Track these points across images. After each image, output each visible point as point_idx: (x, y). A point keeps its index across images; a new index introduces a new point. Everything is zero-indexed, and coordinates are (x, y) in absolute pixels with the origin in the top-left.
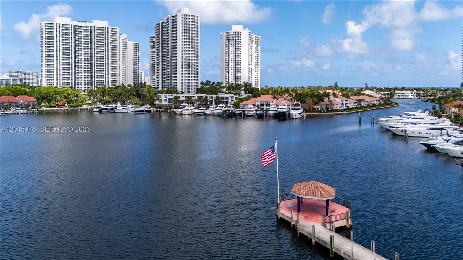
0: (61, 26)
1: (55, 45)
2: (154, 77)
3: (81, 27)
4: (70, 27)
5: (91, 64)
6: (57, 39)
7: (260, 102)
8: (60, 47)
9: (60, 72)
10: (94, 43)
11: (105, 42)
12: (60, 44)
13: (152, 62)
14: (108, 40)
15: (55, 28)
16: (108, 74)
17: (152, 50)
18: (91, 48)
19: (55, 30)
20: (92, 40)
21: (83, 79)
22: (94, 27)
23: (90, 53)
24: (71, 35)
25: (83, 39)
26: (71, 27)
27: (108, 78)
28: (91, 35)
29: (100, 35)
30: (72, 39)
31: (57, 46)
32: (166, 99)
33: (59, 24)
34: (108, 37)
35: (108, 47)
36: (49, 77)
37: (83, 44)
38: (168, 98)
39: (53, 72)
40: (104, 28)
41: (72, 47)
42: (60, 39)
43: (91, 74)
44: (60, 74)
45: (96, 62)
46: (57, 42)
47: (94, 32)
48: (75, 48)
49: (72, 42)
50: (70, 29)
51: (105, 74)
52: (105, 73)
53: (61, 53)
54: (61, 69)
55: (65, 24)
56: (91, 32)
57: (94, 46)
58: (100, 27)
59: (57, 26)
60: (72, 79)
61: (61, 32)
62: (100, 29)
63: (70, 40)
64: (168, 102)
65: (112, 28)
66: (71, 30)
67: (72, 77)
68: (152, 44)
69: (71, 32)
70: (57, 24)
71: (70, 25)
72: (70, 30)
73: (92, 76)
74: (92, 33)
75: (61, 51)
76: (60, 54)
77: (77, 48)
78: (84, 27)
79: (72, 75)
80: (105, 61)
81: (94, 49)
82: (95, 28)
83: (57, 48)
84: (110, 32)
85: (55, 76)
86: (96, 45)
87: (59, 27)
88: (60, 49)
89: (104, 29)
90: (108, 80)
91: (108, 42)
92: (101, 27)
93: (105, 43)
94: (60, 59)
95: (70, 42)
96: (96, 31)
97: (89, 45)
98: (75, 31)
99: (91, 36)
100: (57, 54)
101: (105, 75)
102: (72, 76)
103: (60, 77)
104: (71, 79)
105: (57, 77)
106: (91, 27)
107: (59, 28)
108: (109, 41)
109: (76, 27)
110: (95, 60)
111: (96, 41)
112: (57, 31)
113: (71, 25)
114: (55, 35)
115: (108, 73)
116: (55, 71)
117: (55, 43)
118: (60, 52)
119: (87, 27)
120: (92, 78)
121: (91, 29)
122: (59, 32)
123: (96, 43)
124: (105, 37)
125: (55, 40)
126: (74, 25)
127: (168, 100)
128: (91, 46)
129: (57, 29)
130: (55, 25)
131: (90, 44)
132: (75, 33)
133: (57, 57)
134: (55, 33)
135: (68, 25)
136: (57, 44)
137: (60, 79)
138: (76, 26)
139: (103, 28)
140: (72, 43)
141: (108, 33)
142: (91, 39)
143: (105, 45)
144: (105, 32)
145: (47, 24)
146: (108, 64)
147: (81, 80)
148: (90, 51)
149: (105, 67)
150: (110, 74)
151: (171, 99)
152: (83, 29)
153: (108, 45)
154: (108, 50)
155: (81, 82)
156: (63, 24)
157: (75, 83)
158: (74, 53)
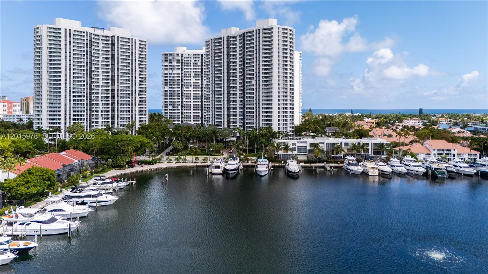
0: (72, 33)
1: (63, 62)
2: (170, 107)
3: (98, 36)
4: (85, 35)
5: (113, 90)
6: (66, 53)
7: (438, 150)
8: (70, 64)
9: (70, 103)
10: (118, 60)
11: (132, 59)
12: (70, 60)
13: (167, 88)
14: (135, 56)
15: (63, 35)
16: (135, 106)
17: (166, 72)
18: (112, 68)
19: (63, 39)
20: (114, 56)
21: (100, 113)
22: (118, 37)
23: (110, 74)
24: (87, 47)
26: (87, 36)
27: (135, 111)
28: (114, 48)
29: (126, 49)
30: (87, 54)
31: (66, 64)
32: (295, 148)
33: (70, 30)
34: (135, 53)
35: (135, 66)
36: (51, 111)
37: (100, 61)
38: (298, 147)
39: (60, 104)
40: (131, 39)
41: (87, 66)
42: (70, 53)
43: (112, 105)
44: (70, 107)
45: (120, 89)
46: (66, 56)
47: (118, 44)
48: (91, 68)
49: (87, 58)
50: (85, 38)
51: (132, 106)
52: (132, 104)
53: (72, 75)
54: (72, 98)
55: (78, 30)
57: (118, 64)
58: (125, 38)
59: (66, 33)
60: (87, 114)
61: (72, 43)
62: (126, 41)
63: (86, 55)
64: (298, 152)
65: (140, 41)
66: (87, 40)
67: (87, 111)
68: (167, 63)
69: (87, 44)
70: (66, 29)
71: (84, 32)
72: (85, 40)
73: (113, 108)
74: (114, 46)
75: (72, 71)
76: (70, 76)
77: (93, 66)
78: (103, 36)
79: (87, 107)
80: (132, 87)
81: (118, 69)
82: (120, 39)
83: (66, 66)
84: (138, 45)
85: (63, 110)
86: (120, 64)
87: (70, 34)
88: (70, 68)
89: (131, 41)
90: (135, 114)
91: (135, 60)
92: (127, 38)
93: (132, 61)
94: (70, 84)
95: (85, 57)
96: (120, 43)
97: (110, 63)
98: (91, 41)
99: (113, 50)
100: (66, 76)
101: (132, 107)
103: (70, 111)
104: (85, 114)
105: (66, 111)
106: (113, 37)
107: (70, 36)
108: (137, 59)
109: (93, 36)
110: (118, 86)
111: (120, 57)
112: (66, 40)
113: (87, 32)
114: (63, 47)
115: (135, 104)
116: (63, 102)
117: (63, 59)
118: (70, 72)
119: (106, 37)
120: (113, 111)
121: (113, 41)
122: (70, 42)
123: (120, 61)
124: (132, 53)
125: (63, 55)
126: (90, 33)
127: (298, 149)
128: (113, 65)
129: (66, 37)
130: (63, 32)
131: (112, 61)
132: (91, 44)
133: (66, 80)
134: (63, 43)
135: (81, 32)
136: (66, 60)
137: (70, 115)
138: (92, 34)
139: (129, 39)
140: (87, 60)
141: (135, 46)
143: (132, 63)
144: (132, 46)
145: (50, 28)
146: (135, 91)
147: (98, 115)
148: (111, 72)
149: (132, 95)
150: (137, 106)
151: (302, 147)
152: (101, 40)
153: (135, 63)
154: (135, 71)
155: (98, 118)
156: (75, 31)
157: (90, 119)
158: (90, 74)
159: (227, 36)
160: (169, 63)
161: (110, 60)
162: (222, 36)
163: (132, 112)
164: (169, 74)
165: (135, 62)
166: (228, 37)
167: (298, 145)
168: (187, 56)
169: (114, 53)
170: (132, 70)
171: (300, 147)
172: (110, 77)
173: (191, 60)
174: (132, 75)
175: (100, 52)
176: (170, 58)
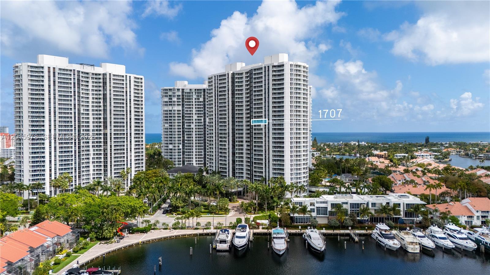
0: (57, 71)
1: (46, 105)
3: (88, 73)
4: (72, 73)
5: (105, 134)
7: (482, 212)
8: (55, 108)
9: (55, 151)
10: (110, 100)
11: (127, 99)
12: (55, 103)
13: (167, 126)
14: (130, 96)
15: (46, 74)
16: (131, 151)
17: (166, 108)
18: (104, 110)
19: (46, 79)
21: (91, 160)
22: (110, 74)
23: (102, 117)
24: (74, 87)
25: (91, 94)
26: (74, 74)
28: (105, 87)
29: (119, 87)
30: (75, 95)
31: (50, 107)
32: (314, 209)
33: (54, 68)
34: (130, 92)
35: (130, 107)
36: (34, 162)
37: (90, 102)
39: (43, 152)
40: (125, 76)
41: (75, 108)
42: (55, 94)
43: (104, 151)
44: (55, 156)
45: (113, 132)
46: (50, 99)
47: (110, 82)
48: (79, 110)
49: (75, 99)
50: (72, 77)
51: (127, 151)
52: (127, 149)
53: (57, 119)
54: (58, 146)
55: (63, 68)
56: (105, 83)
57: (110, 106)
58: (118, 76)
59: (49, 72)
60: (75, 163)
61: (57, 83)
62: (119, 79)
63: (73, 96)
64: (317, 214)
65: (135, 78)
66: (74, 79)
67: (75, 159)
68: (166, 99)
69: (74, 83)
70: (49, 68)
71: (71, 70)
72: (72, 80)
73: (106, 154)
75: (57, 115)
76: (55, 121)
77: (82, 108)
78: (93, 74)
79: (75, 155)
80: (127, 130)
81: (110, 110)
82: (112, 77)
83: (50, 110)
84: (133, 83)
85: (47, 159)
86: (113, 105)
87: (54, 73)
88: (55, 112)
89: (124, 79)
90: (131, 160)
91: (130, 100)
92: (120, 76)
93: (126, 101)
94: (55, 130)
95: (73, 99)
96: (112, 81)
97: (102, 104)
98: (79, 80)
99: (105, 89)
100: (50, 121)
101: (127, 153)
102: (75, 157)
103: (55, 160)
104: (73, 162)
105: (50, 161)
106: (104, 75)
107: (54, 76)
108: (132, 98)
109: (81, 75)
110: (111, 130)
111: (112, 97)
112: (49, 81)
113: (74, 70)
114: (46, 88)
115: (131, 149)
116: (47, 151)
117: (46, 101)
118: (55, 116)
119: (96, 74)
120: (106, 158)
121: (104, 79)
122: (54, 82)
123: (113, 101)
124: (126, 92)
125: (46, 97)
126: (77, 71)
127: (317, 210)
128: (105, 106)
129: (49, 77)
130: (46, 70)
131: (103, 102)
132: (79, 84)
133: (50, 126)
134: (46, 83)
135: (67, 70)
136: (50, 103)
137: (55, 165)
138: (81, 72)
139: (123, 76)
140: (75, 102)
141: (130, 84)
142: (105, 95)
143: (127, 104)
144: (126, 84)
145: (31, 67)
146: (131, 134)
147: (89, 162)
148: (102, 114)
149: (127, 139)
150: (133, 151)
151: (322, 208)
152: (90, 78)
153: (130, 103)
154: (130, 111)
155: (88, 167)
156: (60, 69)
157: (79, 168)
158: (79, 118)
159: (232, 72)
160: (169, 99)
161: (102, 101)
162: (227, 73)
163: (127, 158)
164: (170, 111)
165: (130, 101)
166: (233, 74)
167: (317, 205)
168: (188, 91)
169: (105, 93)
170: (127, 111)
171: (320, 208)
172: (102, 120)
173: (192, 96)
174: (127, 116)
175: (90, 92)
176: (170, 93)
